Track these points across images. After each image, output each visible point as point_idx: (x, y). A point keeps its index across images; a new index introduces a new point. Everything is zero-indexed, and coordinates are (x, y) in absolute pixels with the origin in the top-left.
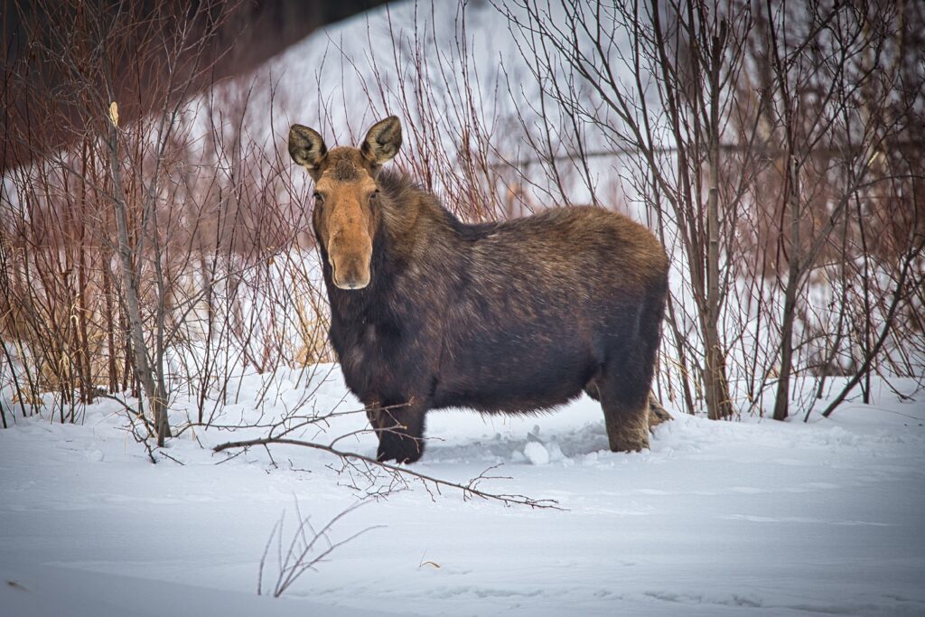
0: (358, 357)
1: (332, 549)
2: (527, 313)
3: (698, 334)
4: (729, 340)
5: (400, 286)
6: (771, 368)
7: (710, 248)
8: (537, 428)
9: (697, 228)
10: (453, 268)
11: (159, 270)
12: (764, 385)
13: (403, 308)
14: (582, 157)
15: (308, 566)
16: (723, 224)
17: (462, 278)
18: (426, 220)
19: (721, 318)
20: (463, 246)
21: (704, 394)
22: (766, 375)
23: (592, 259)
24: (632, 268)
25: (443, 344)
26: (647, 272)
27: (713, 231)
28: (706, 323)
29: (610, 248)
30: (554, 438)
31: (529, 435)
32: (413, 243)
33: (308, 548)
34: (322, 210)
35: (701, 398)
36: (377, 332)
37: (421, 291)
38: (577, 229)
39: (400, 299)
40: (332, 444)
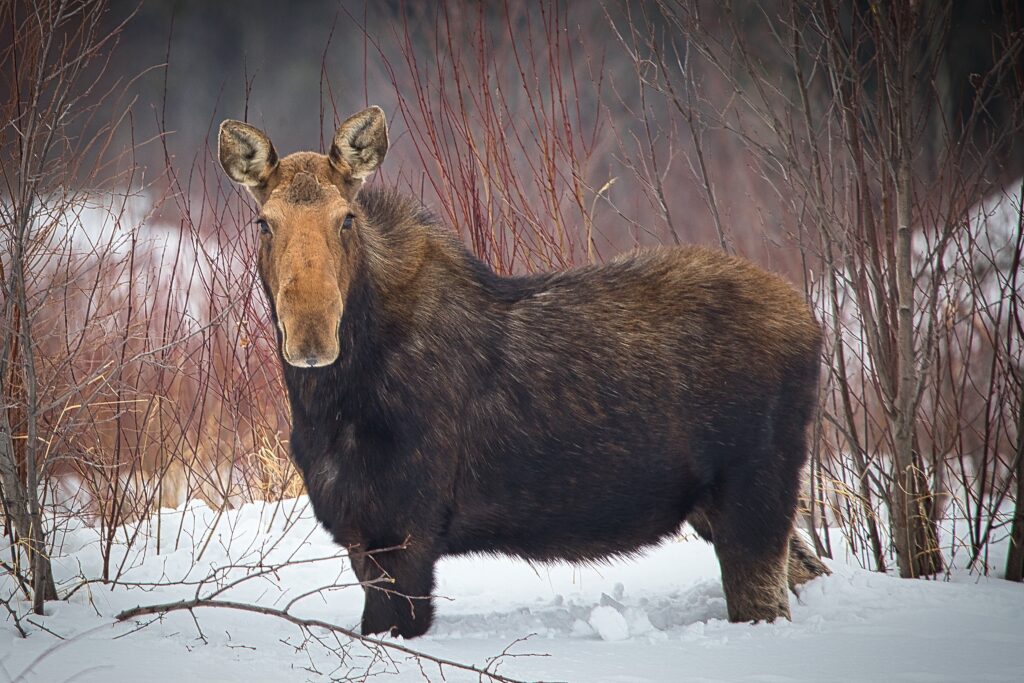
0: (330, 474)
2: (591, 411)
5: (394, 365)
8: (620, 588)
10: (478, 342)
13: (397, 400)
17: (491, 358)
18: (435, 269)
20: (493, 308)
23: (696, 328)
24: (761, 342)
25: (461, 456)
26: (784, 349)
27: (903, 293)
29: (725, 312)
30: (644, 601)
31: (604, 597)
32: (415, 301)
34: (269, 248)
36: (358, 435)
37: (426, 375)
38: (673, 282)
39: (393, 387)
40: (288, 608)
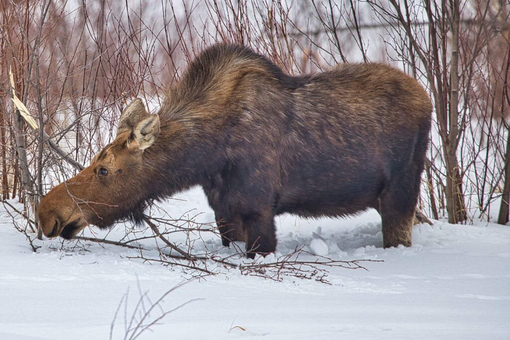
1: (164, 315)
3: (442, 160)
4: (465, 164)
6: (497, 185)
7: (452, 95)
8: (320, 229)
9: (442, 81)
11: (40, 109)
12: (491, 198)
14: (357, 28)
15: (147, 328)
16: (462, 78)
17: (288, 115)
19: (459, 148)
21: (445, 204)
22: (493, 190)
23: (384, 103)
24: (411, 111)
27: (454, 83)
28: (448, 152)
29: (396, 95)
30: (333, 236)
31: (314, 234)
33: (146, 314)
35: (443, 207)
38: (372, 81)
